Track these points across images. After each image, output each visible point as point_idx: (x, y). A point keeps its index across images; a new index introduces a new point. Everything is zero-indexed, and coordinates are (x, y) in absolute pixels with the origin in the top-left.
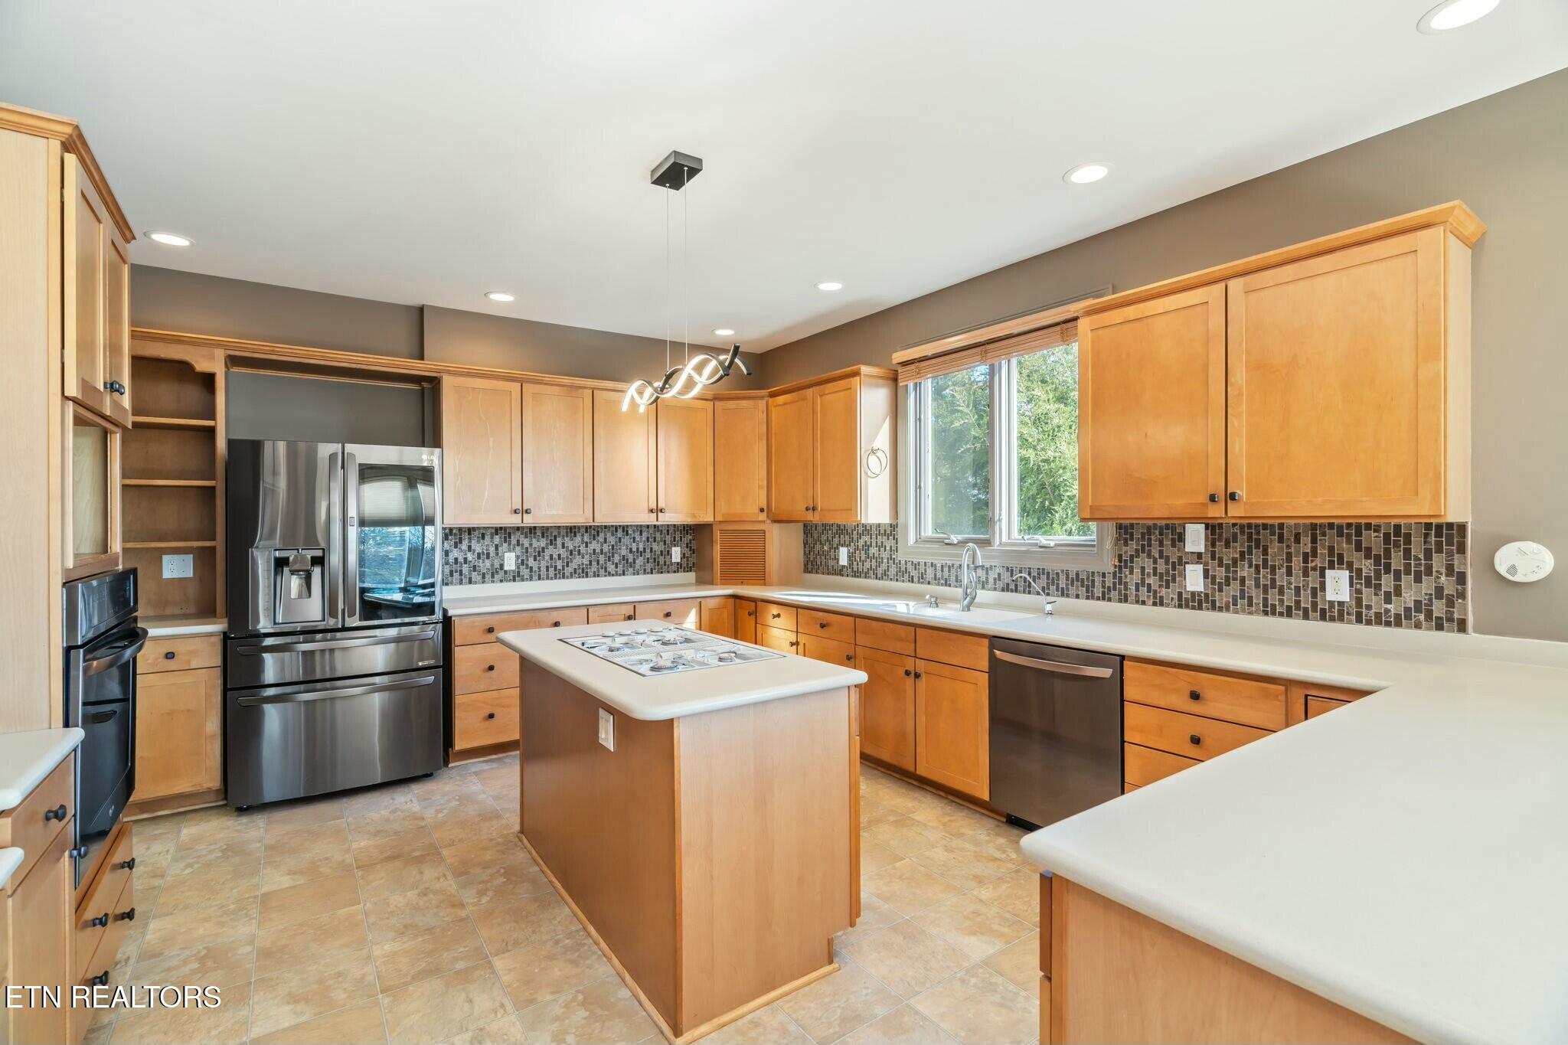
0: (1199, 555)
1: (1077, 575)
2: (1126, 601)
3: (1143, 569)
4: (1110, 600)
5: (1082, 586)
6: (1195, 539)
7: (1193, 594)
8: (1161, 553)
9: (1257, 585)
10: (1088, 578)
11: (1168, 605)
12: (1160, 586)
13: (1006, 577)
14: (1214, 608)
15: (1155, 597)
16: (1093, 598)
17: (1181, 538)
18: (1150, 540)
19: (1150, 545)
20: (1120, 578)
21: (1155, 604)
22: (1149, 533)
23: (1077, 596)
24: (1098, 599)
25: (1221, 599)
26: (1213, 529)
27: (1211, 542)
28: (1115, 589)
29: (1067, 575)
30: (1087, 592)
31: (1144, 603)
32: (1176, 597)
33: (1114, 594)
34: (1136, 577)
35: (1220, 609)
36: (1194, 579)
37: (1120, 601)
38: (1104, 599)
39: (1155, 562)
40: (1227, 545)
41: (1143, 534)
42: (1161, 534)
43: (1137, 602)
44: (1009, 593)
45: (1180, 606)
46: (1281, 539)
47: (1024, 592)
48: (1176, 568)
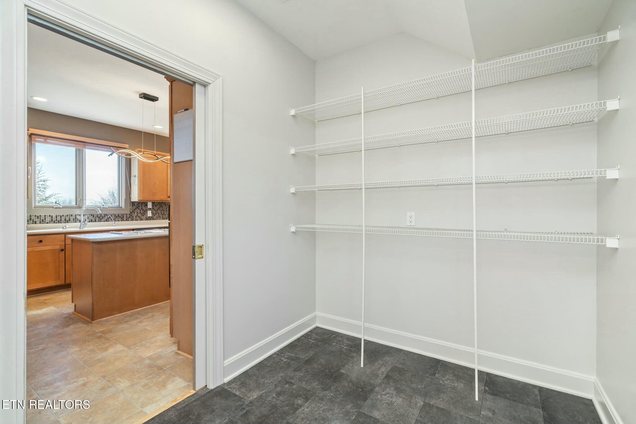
0: (150, 209)
1: (118, 215)
2: (133, 220)
3: (137, 212)
4: (128, 221)
5: (120, 218)
6: (150, 205)
7: (149, 217)
8: (142, 208)
9: (161, 214)
10: (122, 216)
11: (143, 220)
12: (142, 216)
13: (91, 218)
14: (153, 219)
15: (140, 219)
16: (123, 221)
17: (147, 205)
18: (139, 205)
19: (139, 207)
20: (131, 215)
21: (140, 220)
22: (139, 204)
23: (118, 221)
24: (125, 221)
25: (155, 217)
26: (153, 203)
27: (153, 206)
28: (130, 218)
29: (115, 215)
30: (122, 219)
31: (137, 220)
32: (145, 218)
33: (130, 219)
34: (136, 214)
35: (155, 220)
36: (149, 214)
37: (131, 220)
38: (127, 220)
39: (140, 210)
40: (156, 207)
41: (137, 204)
42: (142, 204)
43: (136, 220)
44: (93, 223)
45: (146, 220)
46: (165, 205)
47: (99, 221)
48: (145, 212)
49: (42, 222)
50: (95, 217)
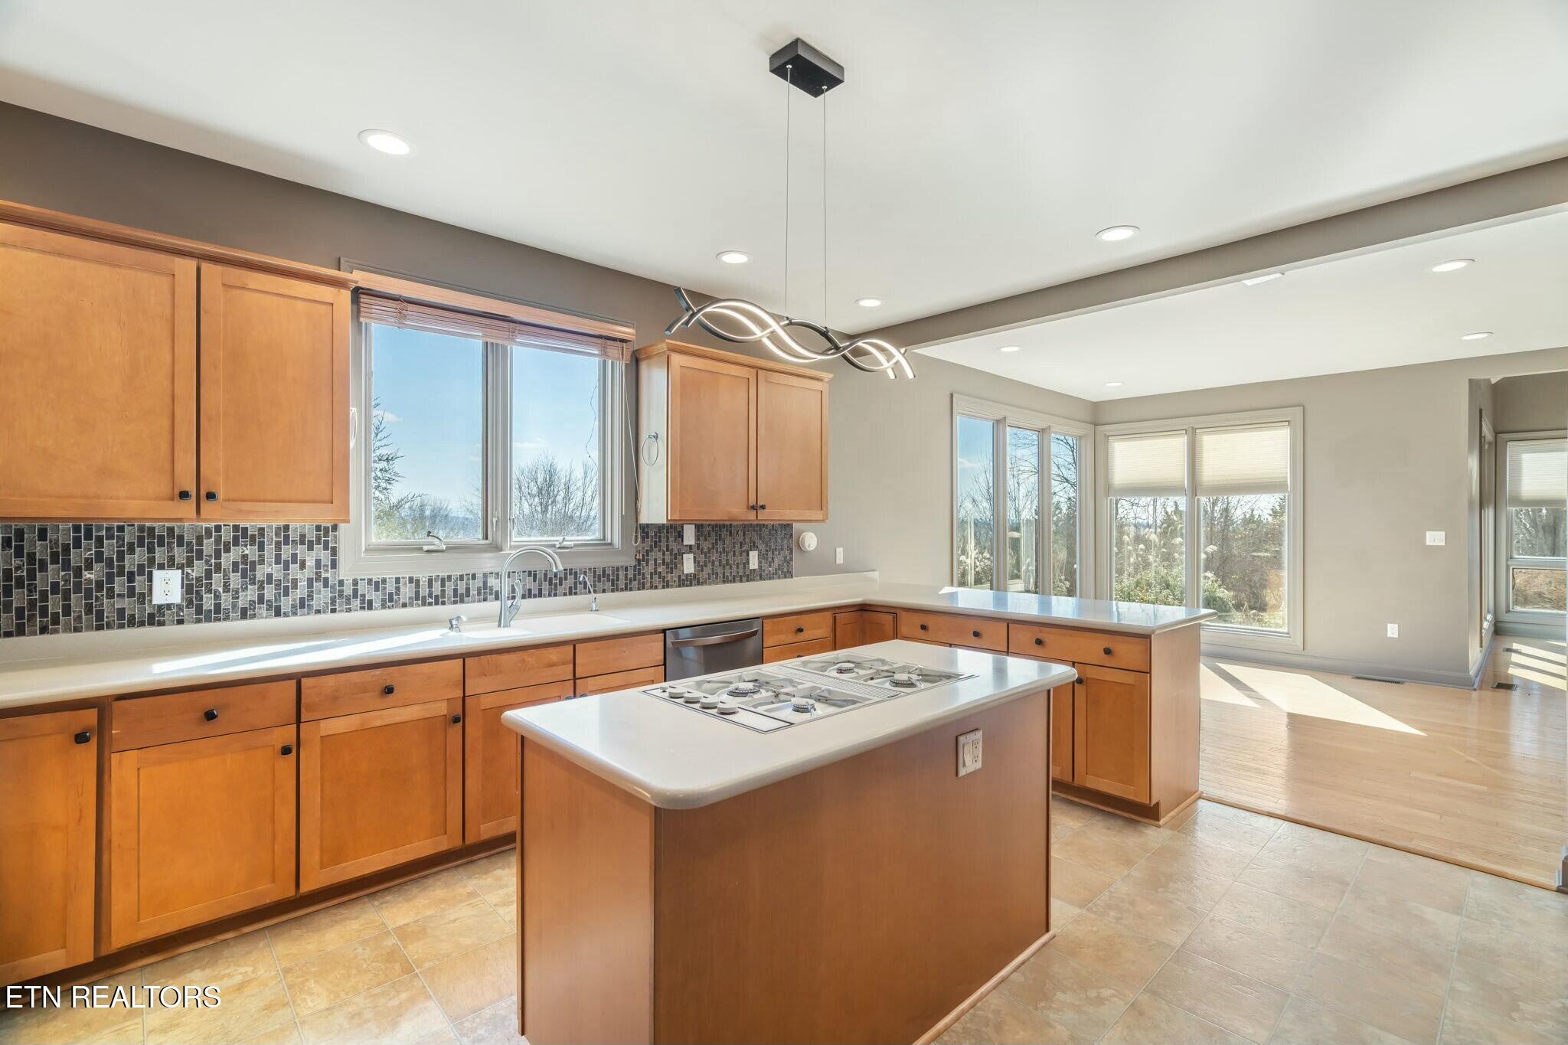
0: (691, 546)
1: (604, 571)
2: (643, 588)
3: (655, 560)
4: (631, 589)
5: (608, 580)
6: (689, 537)
7: (687, 575)
8: (668, 546)
9: (720, 565)
10: (613, 574)
11: (672, 587)
12: (667, 573)
13: (529, 583)
14: (698, 583)
15: (664, 582)
16: (617, 590)
17: (680, 536)
18: (660, 537)
19: (660, 542)
20: (639, 569)
21: (663, 587)
22: (660, 532)
23: (604, 591)
24: (622, 590)
25: (704, 575)
26: (699, 528)
27: (697, 538)
28: (635, 580)
29: (595, 572)
30: (613, 585)
31: (656, 588)
32: (676, 579)
33: (635, 584)
34: (651, 568)
35: (702, 584)
36: (688, 565)
37: (639, 589)
38: (626, 589)
39: (664, 554)
40: (706, 540)
41: (656, 535)
42: (668, 532)
43: (651, 588)
44: (532, 600)
45: (679, 586)
46: (730, 535)
47: (550, 595)
48: (678, 556)
49: (389, 601)
50: (540, 579)
